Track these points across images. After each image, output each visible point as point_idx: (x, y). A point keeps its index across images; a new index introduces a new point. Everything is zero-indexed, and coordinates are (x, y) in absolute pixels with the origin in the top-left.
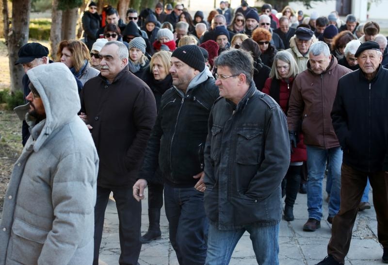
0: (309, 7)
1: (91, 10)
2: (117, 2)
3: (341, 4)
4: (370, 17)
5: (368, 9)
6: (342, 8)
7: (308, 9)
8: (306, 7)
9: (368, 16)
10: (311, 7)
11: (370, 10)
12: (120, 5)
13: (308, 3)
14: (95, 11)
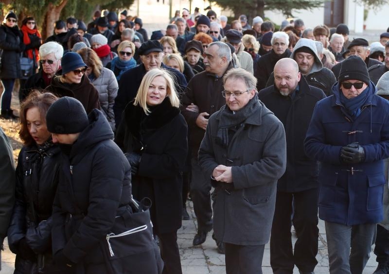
1: (8, 24)
2: (45, 14)
3: (331, 12)
4: (367, 28)
5: (365, 18)
8: (286, 16)
9: (364, 27)
11: (368, 18)
12: (48, 17)
14: (13, 24)
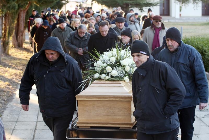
0: (142, 11)
3: (163, 8)
4: (182, 15)
5: (180, 10)
6: (164, 10)
7: (141, 12)
8: (140, 11)
9: (180, 15)
10: (144, 11)
11: (182, 11)
13: (141, 8)
